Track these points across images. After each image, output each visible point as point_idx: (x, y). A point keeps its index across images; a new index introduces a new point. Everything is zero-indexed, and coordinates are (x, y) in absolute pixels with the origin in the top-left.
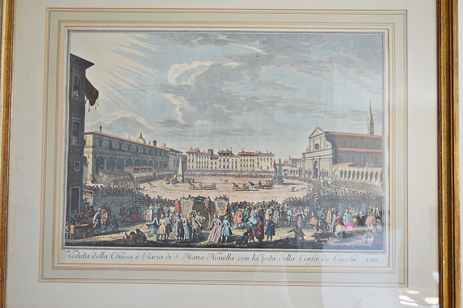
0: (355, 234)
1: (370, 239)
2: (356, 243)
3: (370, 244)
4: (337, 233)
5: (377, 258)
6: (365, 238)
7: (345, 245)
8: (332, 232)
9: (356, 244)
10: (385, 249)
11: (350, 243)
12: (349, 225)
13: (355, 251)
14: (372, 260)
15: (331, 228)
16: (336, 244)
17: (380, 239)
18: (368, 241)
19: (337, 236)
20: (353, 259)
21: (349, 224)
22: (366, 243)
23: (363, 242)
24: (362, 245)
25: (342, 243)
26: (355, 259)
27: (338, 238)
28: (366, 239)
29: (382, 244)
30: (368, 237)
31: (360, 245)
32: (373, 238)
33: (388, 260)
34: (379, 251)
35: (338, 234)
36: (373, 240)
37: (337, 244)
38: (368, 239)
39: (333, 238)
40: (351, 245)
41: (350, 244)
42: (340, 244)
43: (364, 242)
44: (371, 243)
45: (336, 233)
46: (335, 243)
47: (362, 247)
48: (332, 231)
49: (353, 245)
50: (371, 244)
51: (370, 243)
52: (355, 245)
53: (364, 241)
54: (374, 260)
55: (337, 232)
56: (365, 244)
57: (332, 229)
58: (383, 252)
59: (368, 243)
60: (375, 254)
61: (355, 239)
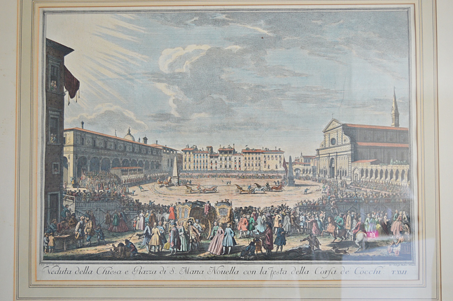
1: (396, 248)
2: (380, 252)
3: (397, 253)
4: (358, 242)
5: (405, 270)
6: (391, 247)
7: (367, 255)
8: (352, 240)
9: (380, 254)
10: (414, 259)
11: (373, 252)
12: (371, 232)
13: (379, 262)
14: (399, 272)
15: (351, 236)
16: (356, 254)
17: (408, 248)
18: (394, 250)
19: (358, 245)
20: (377, 271)
21: (372, 231)
22: (392, 252)
23: (388, 252)
24: (387, 255)
25: (364, 253)
27: (359, 247)
29: (411, 253)
30: (394, 245)
31: (384, 255)
32: (400, 247)
33: (418, 272)
34: (407, 261)
35: (359, 243)
36: (400, 249)
37: (358, 254)
38: (395, 248)
39: (353, 247)
40: (375, 255)
41: (373, 254)
42: (361, 254)
43: (390, 251)
44: (398, 252)
45: (356, 241)
47: (387, 257)
48: (352, 239)
49: (376, 255)
50: (398, 254)
52: (379, 255)
53: (389, 250)
54: (402, 272)
55: (358, 240)
56: (391, 254)
57: (352, 237)
58: (412, 263)
59: (394, 253)
60: (402, 265)
61: (379, 248)
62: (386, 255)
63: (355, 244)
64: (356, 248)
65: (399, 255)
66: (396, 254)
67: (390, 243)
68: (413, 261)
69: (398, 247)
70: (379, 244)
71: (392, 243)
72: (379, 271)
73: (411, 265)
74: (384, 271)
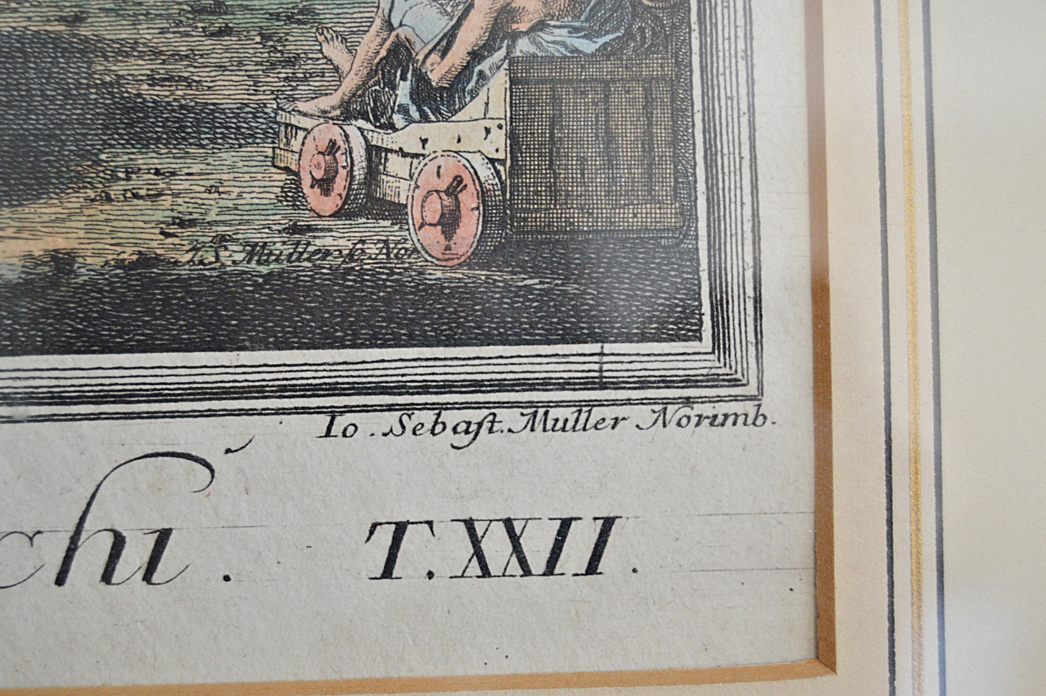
0: (147, 33)
1: (439, 134)
2: (163, 210)
3: (449, 222)
5: (589, 511)
6: (348, 112)
9: (156, 245)
13: (150, 381)
14: (497, 546)
17: (628, 131)
18: (396, 165)
20: (119, 542)
22: (369, 202)
23: (293, 194)
24: (280, 246)
26: (163, 536)
28: (356, 134)
29: (689, 214)
30: (403, 91)
31: (233, 255)
32: (499, 108)
34: (628, 356)
36: (498, 144)
38: (407, 138)
40: (62, 262)
41: (38, 248)
43: (325, 185)
44: (469, 199)
49: (91, 262)
50: (470, 227)
51: (434, 209)
52: (146, 260)
53: (311, 167)
54: (537, 547)
56: (337, 239)
58: (713, 380)
59: (397, 212)
60: (536, 415)
62: (255, 251)
65: (477, 258)
66: (432, 237)
67: (335, 51)
68: (720, 344)
69: (474, 108)
70: (139, 67)
71: (371, 45)
72: (151, 541)
73: (684, 421)
74: (237, 530)
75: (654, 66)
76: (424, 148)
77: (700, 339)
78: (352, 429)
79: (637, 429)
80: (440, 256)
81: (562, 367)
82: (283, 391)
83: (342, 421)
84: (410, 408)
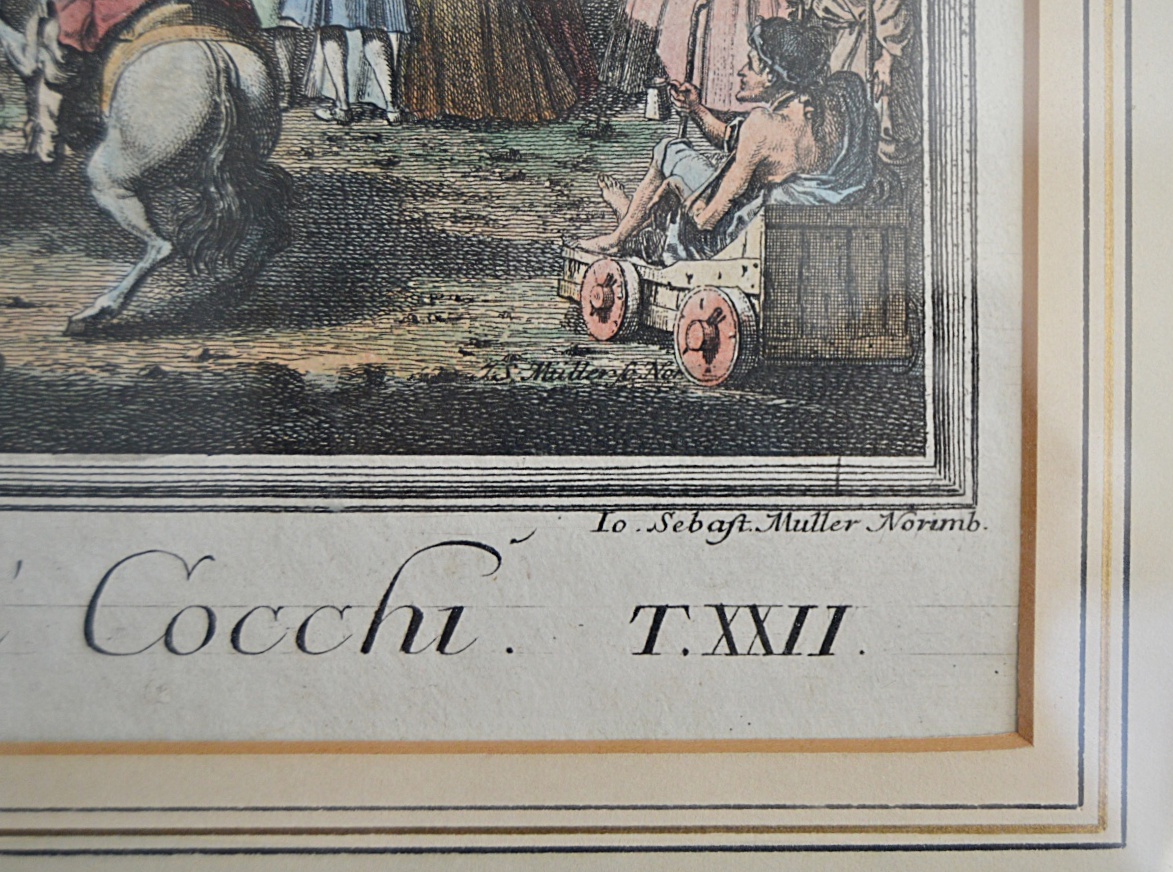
0: (451, 177)
1: (703, 271)
2: (464, 331)
3: (709, 348)
4: (126, 168)
5: (823, 600)
6: (623, 251)
7: (265, 367)
8: (45, 147)
9: (457, 362)
10: (959, 431)
11: (359, 329)
12: (338, 34)
13: (448, 479)
14: (743, 629)
15: (30, 82)
16: (100, 350)
17: (867, 271)
18: (665, 297)
19: (129, 212)
20: (417, 617)
21: (339, 17)
22: (641, 329)
23: (575, 322)
24: (562, 365)
25: (220, 343)
26: (455, 614)
27: (139, 248)
28: (631, 270)
29: (917, 346)
30: (673, 232)
31: (522, 373)
32: (755, 250)
34: (861, 468)
35: (140, 187)
36: (753, 280)
37: (128, 359)
38: (675, 274)
39: (50, 248)
40: (374, 375)
41: (353, 362)
42: (174, 355)
43: (603, 313)
44: (727, 329)
45: (106, 164)
46: (94, 329)
47: (563, 398)
48: (48, 125)
49: (398, 376)
50: (727, 353)
51: (696, 337)
52: (446, 375)
53: (591, 298)
54: (778, 629)
55: (127, 144)
56: (612, 361)
57: (49, 100)
58: (935, 490)
59: (664, 338)
60: (780, 518)
61: (447, 272)
62: (539, 369)
63: (90, 204)
64: (90, 270)
65: (733, 380)
66: (695, 360)
67: (614, 196)
68: (941, 458)
69: (734, 249)
70: (442, 206)
71: (645, 191)
72: (445, 617)
73: (908, 525)
74: (520, 610)
75: (890, 216)
76: (689, 282)
77: (924, 454)
78: (620, 525)
79: (867, 531)
80: (701, 377)
81: (804, 476)
82: (562, 491)
83: (612, 518)
84: (671, 508)
